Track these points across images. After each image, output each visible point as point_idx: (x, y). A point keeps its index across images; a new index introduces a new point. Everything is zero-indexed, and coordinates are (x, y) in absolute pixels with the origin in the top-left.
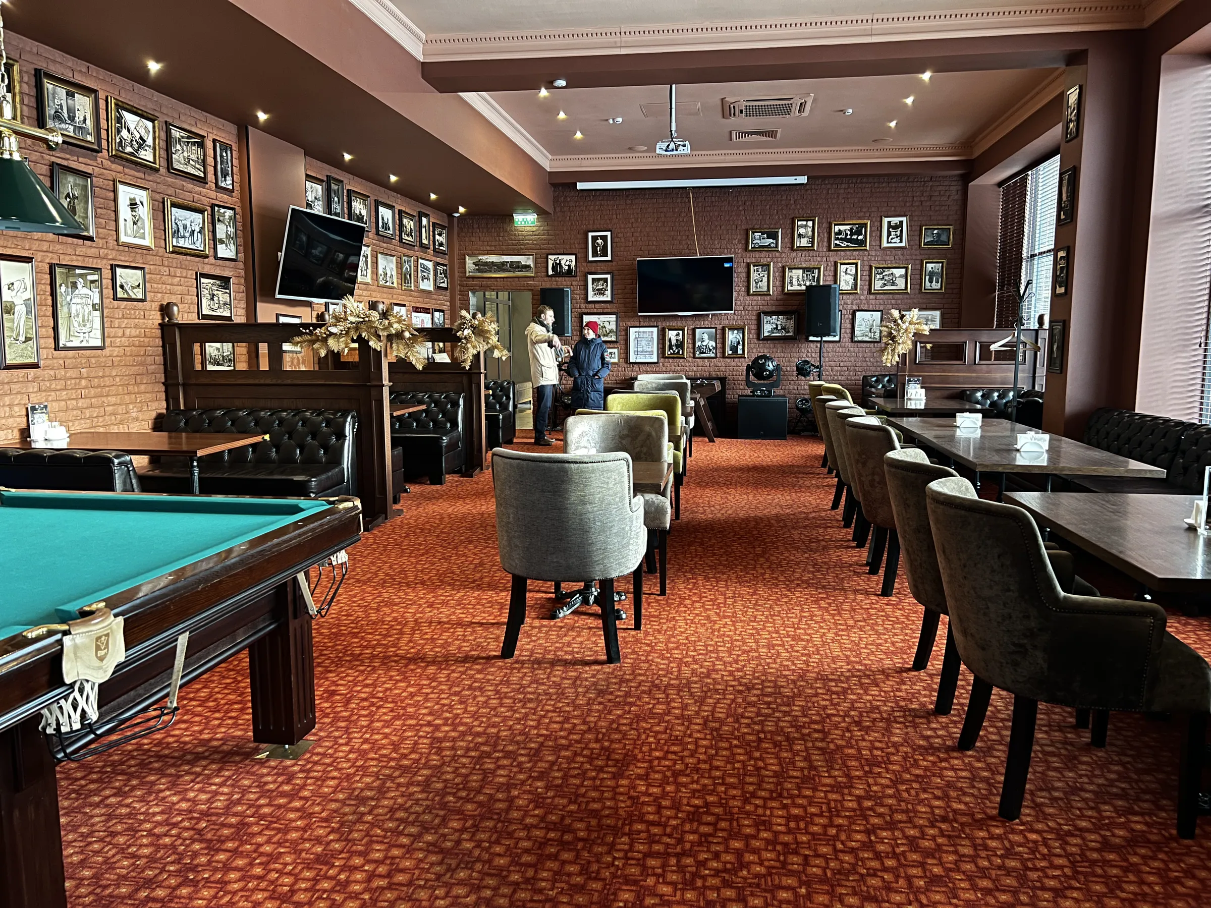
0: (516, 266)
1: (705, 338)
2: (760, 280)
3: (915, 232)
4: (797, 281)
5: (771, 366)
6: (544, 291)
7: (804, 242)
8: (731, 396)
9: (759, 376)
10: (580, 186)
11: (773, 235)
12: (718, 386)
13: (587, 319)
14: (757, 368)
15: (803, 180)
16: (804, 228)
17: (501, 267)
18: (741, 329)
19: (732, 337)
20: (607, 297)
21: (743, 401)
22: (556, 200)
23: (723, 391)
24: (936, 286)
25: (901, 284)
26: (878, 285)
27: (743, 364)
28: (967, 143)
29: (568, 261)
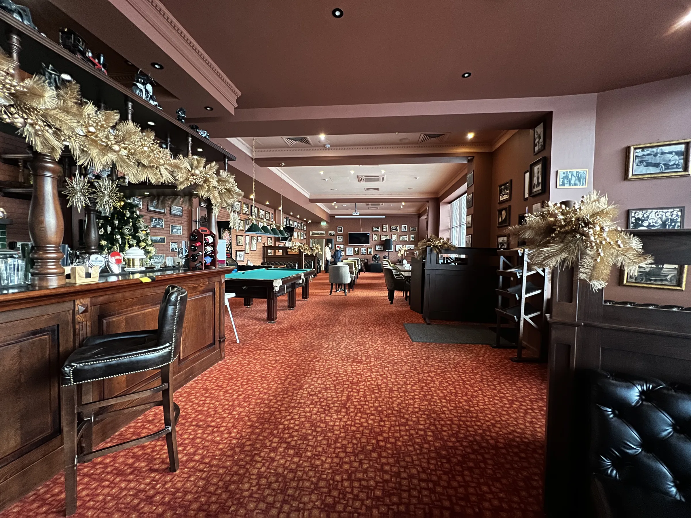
0: (322, 234)
1: (363, 250)
2: (375, 238)
3: (409, 229)
4: (383, 238)
5: (378, 256)
6: (328, 239)
7: (385, 230)
8: (369, 263)
9: (375, 259)
10: (336, 217)
11: (378, 228)
12: (366, 261)
13: (337, 245)
14: (375, 257)
15: (384, 217)
16: (385, 227)
17: (318, 234)
18: (371, 248)
19: (369, 250)
20: (342, 241)
21: (372, 264)
22: (330, 220)
23: (367, 262)
24: (413, 240)
25: (406, 239)
26: (401, 239)
27: (372, 256)
28: (419, 210)
29: (333, 233)
